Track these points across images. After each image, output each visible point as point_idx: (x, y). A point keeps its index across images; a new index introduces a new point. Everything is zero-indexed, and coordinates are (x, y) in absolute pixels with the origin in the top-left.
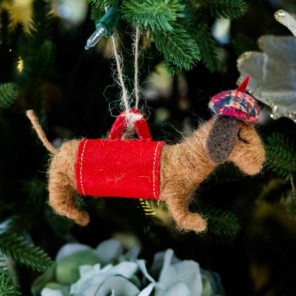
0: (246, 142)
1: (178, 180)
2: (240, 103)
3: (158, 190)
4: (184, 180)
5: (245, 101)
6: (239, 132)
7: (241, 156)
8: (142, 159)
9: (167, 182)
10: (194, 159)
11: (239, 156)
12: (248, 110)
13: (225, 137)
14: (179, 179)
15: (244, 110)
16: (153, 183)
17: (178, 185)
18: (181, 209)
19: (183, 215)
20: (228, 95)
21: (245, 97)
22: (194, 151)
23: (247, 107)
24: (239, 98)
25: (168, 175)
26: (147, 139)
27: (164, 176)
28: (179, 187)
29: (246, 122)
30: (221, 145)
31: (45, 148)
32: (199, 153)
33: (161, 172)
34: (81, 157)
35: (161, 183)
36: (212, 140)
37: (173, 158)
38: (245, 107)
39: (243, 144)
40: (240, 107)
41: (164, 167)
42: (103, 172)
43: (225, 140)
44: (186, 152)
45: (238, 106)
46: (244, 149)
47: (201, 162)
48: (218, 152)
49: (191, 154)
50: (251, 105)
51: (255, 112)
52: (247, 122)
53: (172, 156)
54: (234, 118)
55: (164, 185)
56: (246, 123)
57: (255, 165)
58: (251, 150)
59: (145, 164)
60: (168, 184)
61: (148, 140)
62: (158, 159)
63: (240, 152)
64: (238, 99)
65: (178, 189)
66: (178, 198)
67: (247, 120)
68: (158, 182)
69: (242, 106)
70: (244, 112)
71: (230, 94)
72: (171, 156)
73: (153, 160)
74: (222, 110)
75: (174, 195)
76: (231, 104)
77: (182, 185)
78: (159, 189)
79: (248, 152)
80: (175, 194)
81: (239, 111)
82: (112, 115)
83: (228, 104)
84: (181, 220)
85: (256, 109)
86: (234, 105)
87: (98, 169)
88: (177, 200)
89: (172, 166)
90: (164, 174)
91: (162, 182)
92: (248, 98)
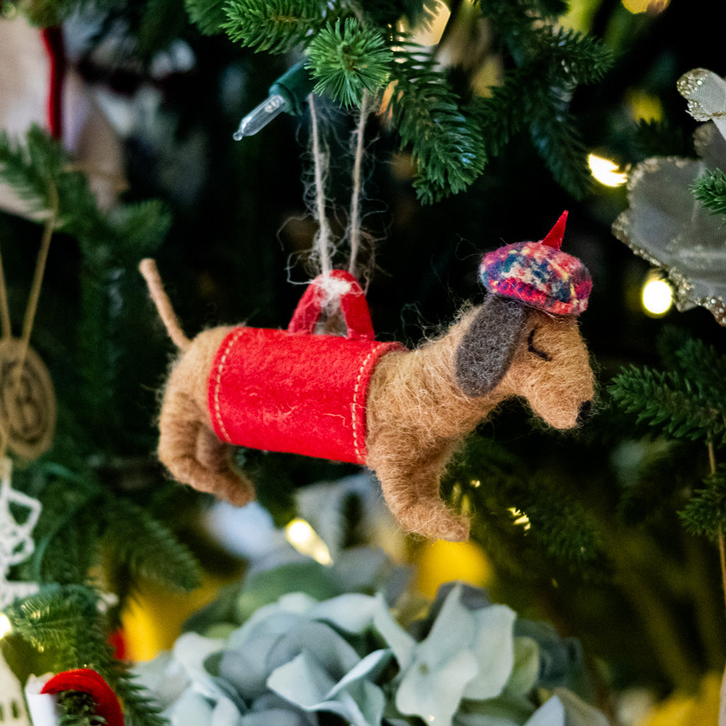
0: (544, 356)
1: (401, 429)
2: (533, 271)
3: (362, 446)
4: (416, 428)
5: (548, 267)
6: (532, 334)
7: (532, 386)
8: (335, 378)
9: (380, 430)
10: (437, 386)
11: (529, 387)
12: (549, 287)
13: (494, 342)
14: (403, 426)
15: (541, 287)
16: (353, 430)
17: (402, 438)
18: (402, 489)
19: (406, 502)
20: (513, 252)
21: (551, 258)
22: (440, 367)
23: (549, 280)
24: (534, 260)
25: (382, 415)
26: (362, 336)
27: (375, 419)
28: (403, 444)
29: (549, 312)
30: (482, 360)
31: (169, 340)
32: (448, 373)
33: (369, 409)
34: (220, 363)
35: (368, 431)
36: (467, 347)
37: (397, 379)
38: (543, 281)
39: (537, 361)
40: (533, 280)
41: (376, 398)
42: (257, 399)
43: (492, 348)
44: (425, 369)
45: (528, 277)
46: (538, 371)
47: (450, 391)
48: (475, 374)
49: (433, 375)
50: (560, 276)
51: (570, 292)
52: (552, 314)
53: (397, 376)
54: (518, 303)
55: (376, 435)
56: (549, 315)
57: (560, 408)
58: (552, 374)
59: (337, 388)
60: (381, 436)
61: (363, 338)
62: (367, 381)
63: (531, 377)
64: (532, 263)
65: (399, 448)
66: (400, 466)
67: (549, 309)
68: (363, 430)
69: (535, 278)
70: (540, 290)
71: (518, 250)
72: (394, 376)
73: (354, 382)
74: (495, 283)
75: (389, 460)
76: (513, 272)
77: (410, 438)
78: (365, 445)
79: (547, 378)
80: (393, 456)
81: (530, 289)
82: (291, 279)
83: (507, 271)
84: (400, 513)
85: (572, 285)
86: (518, 274)
87: (249, 391)
88: (395, 469)
89: (391, 396)
90: (374, 413)
91: (370, 429)
92: (560, 262)
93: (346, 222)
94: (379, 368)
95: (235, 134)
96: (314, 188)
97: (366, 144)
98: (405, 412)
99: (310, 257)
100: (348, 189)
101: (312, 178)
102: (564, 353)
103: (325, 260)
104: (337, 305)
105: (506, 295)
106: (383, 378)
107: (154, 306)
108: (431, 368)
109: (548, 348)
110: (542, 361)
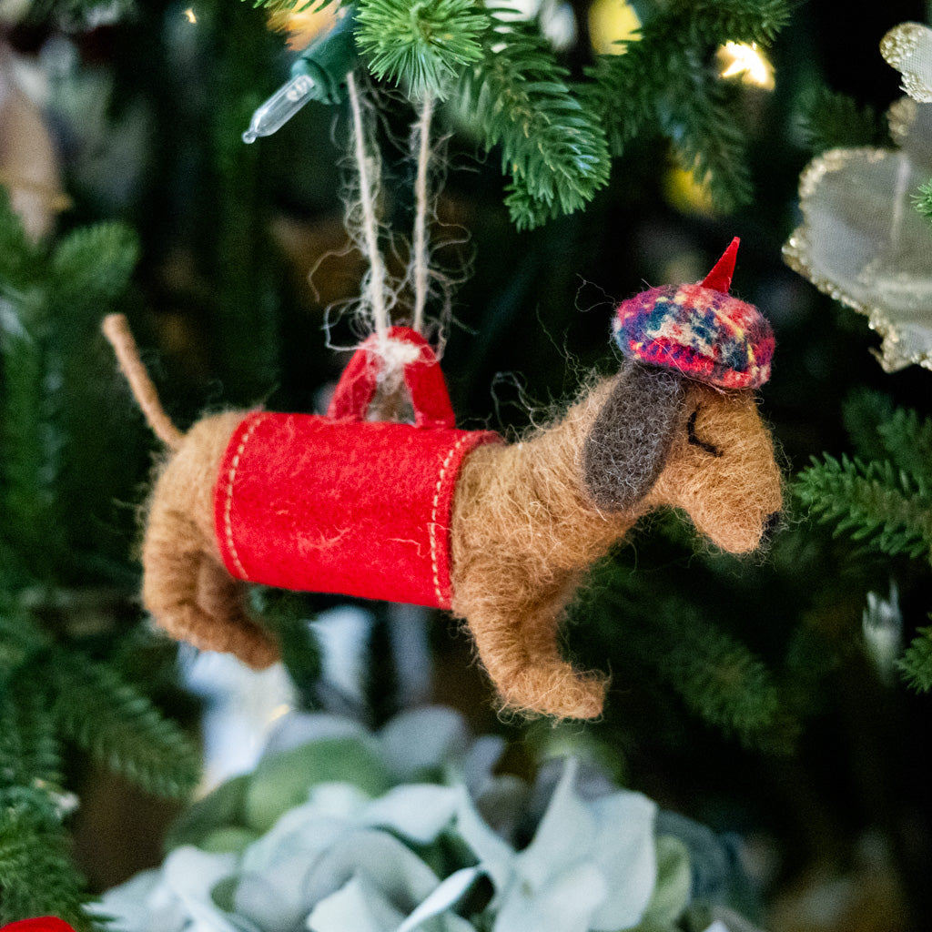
0: (712, 450)
1: (503, 559)
2: (694, 328)
3: (446, 583)
4: (524, 557)
5: (715, 320)
6: (694, 417)
7: (696, 493)
8: (403, 486)
9: (473, 560)
10: (555, 495)
11: (691, 494)
12: (718, 351)
13: (640, 432)
14: (507, 554)
15: (706, 349)
16: (432, 562)
17: (504, 572)
18: (508, 646)
19: (515, 665)
20: (663, 299)
21: (718, 307)
22: (558, 468)
23: (718, 340)
24: (695, 311)
25: (475, 539)
26: (437, 422)
27: (464, 544)
28: (507, 581)
29: (717, 386)
31: (150, 434)
32: (570, 476)
33: (455, 531)
34: (232, 467)
35: (455, 563)
36: (600, 439)
37: (494, 486)
38: (709, 341)
39: (701, 457)
40: (694, 341)
41: (465, 515)
42: (288, 518)
43: (638, 441)
44: (535, 471)
45: (686, 337)
46: (705, 471)
47: (574, 503)
48: (613, 479)
49: (547, 479)
50: (732, 333)
51: (747, 357)
52: (721, 388)
53: (495, 481)
54: (672, 374)
55: (466, 567)
56: (718, 389)
57: (737, 524)
58: (725, 475)
59: (407, 501)
60: (474, 569)
61: (440, 426)
62: (451, 489)
63: (693, 480)
64: (691, 315)
65: (501, 587)
66: (503, 612)
67: (717, 381)
68: (447, 562)
69: (698, 337)
70: (705, 354)
71: (669, 297)
72: (489, 482)
73: (433, 491)
74: (639, 345)
75: (487, 605)
76: (665, 329)
77: (516, 571)
78: (450, 583)
79: (718, 482)
80: (492, 599)
81: (690, 353)
82: (331, 343)
83: (656, 328)
84: (506, 681)
85: (749, 346)
86: (673, 332)
87: (277, 508)
88: (497, 617)
89: (488, 511)
90: (463, 537)
91: (457, 560)
92: (730, 313)
93: (407, 257)
94: (468, 470)
95: (246, 134)
96: (360, 210)
97: (433, 143)
98: (508, 534)
99: (358, 310)
100: (409, 209)
101: (356, 194)
102: (740, 444)
103: (380, 314)
104: (398, 379)
105: (655, 363)
106: (474, 486)
107: (126, 383)
108: (545, 470)
109: (718, 438)
110: (709, 458)
